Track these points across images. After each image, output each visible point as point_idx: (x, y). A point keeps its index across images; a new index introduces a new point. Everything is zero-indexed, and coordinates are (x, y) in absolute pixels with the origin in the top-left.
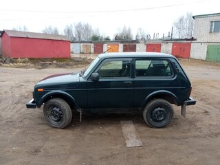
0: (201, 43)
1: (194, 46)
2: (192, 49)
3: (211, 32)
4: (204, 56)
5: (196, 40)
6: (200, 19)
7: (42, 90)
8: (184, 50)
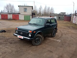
0: (22, 15)
1: (20, 16)
2: (19, 17)
3: (24, 11)
4: (23, 19)
5: (20, 14)
6: (20, 7)
7: (35, 32)
8: (17, 17)
